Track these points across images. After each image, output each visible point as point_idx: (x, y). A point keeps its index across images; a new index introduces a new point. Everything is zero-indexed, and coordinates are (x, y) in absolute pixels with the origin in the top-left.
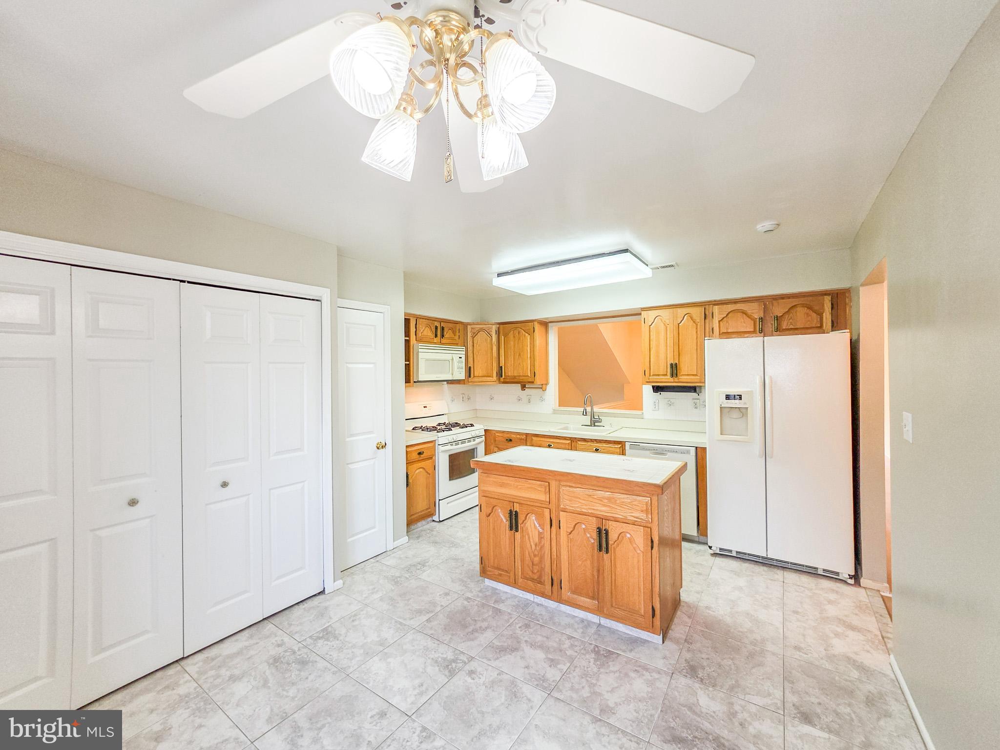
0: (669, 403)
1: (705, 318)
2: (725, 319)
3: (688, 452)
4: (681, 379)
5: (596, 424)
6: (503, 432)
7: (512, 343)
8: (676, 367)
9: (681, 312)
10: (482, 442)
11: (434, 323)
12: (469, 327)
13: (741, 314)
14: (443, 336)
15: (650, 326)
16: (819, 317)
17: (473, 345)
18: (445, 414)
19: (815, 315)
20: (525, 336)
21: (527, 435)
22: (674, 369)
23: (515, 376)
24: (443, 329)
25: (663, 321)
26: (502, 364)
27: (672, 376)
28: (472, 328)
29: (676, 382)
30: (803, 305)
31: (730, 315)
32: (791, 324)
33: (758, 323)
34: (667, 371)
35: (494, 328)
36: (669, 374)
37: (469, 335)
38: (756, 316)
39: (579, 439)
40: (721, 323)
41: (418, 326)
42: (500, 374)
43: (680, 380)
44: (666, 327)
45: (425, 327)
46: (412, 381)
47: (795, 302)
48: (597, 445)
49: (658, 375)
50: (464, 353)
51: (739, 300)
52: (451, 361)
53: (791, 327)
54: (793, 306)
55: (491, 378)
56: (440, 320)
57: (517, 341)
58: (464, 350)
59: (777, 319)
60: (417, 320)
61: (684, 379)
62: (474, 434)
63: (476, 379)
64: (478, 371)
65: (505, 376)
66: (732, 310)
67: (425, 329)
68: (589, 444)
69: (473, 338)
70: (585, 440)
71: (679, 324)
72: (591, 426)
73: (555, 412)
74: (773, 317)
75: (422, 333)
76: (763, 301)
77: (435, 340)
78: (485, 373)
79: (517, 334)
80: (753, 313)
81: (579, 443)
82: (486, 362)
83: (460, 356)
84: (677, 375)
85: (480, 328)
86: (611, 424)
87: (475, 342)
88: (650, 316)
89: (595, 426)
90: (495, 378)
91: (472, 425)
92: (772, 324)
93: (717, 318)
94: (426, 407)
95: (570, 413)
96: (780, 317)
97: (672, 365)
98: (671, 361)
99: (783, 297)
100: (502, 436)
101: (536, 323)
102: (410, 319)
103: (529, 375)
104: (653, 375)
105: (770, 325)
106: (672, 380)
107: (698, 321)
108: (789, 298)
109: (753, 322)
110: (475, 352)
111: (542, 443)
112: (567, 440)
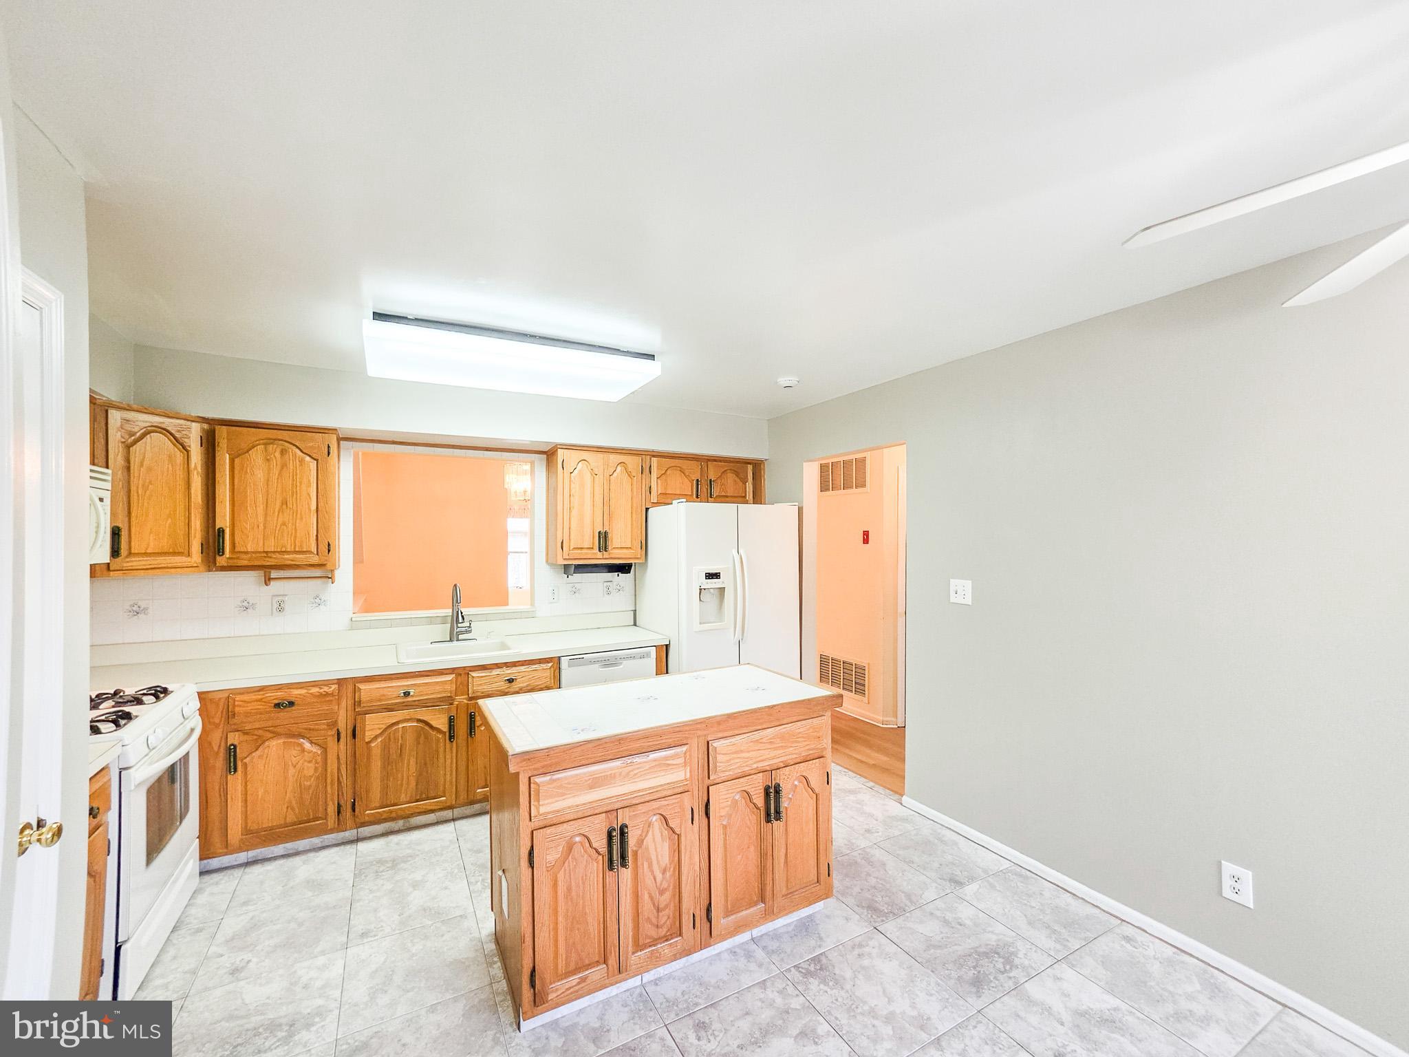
0: (574, 589)
1: (642, 473)
2: (663, 476)
3: (648, 655)
4: (612, 553)
5: (461, 637)
6: (262, 689)
8: (606, 537)
9: (614, 459)
12: (116, 417)
13: (678, 471)
15: (571, 473)
16: (744, 486)
19: (740, 483)
20: (302, 461)
21: (340, 682)
22: (603, 540)
23: (267, 552)
25: (589, 468)
26: (223, 520)
27: (600, 549)
28: (126, 420)
29: (606, 559)
30: (732, 472)
31: (668, 472)
32: (723, 490)
33: (695, 486)
34: (592, 543)
35: (196, 430)
36: (595, 547)
37: (115, 436)
38: (694, 477)
39: (472, 669)
40: (659, 480)
42: (215, 547)
43: (612, 556)
44: (594, 477)
48: (509, 671)
49: (583, 549)
50: (109, 486)
53: (723, 494)
54: (723, 471)
55: (185, 558)
57: (274, 472)
58: (109, 478)
59: (710, 485)
61: (617, 556)
63: (135, 562)
64: (142, 539)
65: (232, 551)
66: (672, 465)
68: (494, 672)
69: (126, 447)
70: (483, 668)
71: (610, 476)
72: (451, 640)
73: (353, 625)
74: (707, 481)
76: (699, 461)
78: (165, 544)
79: (275, 455)
80: (691, 472)
81: (474, 674)
82: (169, 516)
83: (98, 493)
85: (153, 422)
87: (135, 458)
88: (571, 458)
89: (458, 640)
90: (196, 556)
91: (166, 690)
92: (706, 489)
93: (655, 474)
95: (390, 623)
96: (713, 481)
97: (600, 534)
98: (599, 528)
99: (716, 459)
100: (260, 700)
101: (335, 437)
103: (312, 551)
104: (576, 549)
105: (704, 489)
106: (599, 555)
107: (634, 475)
108: (721, 461)
109: (691, 485)
110: (133, 488)
111: (385, 692)
112: (446, 674)
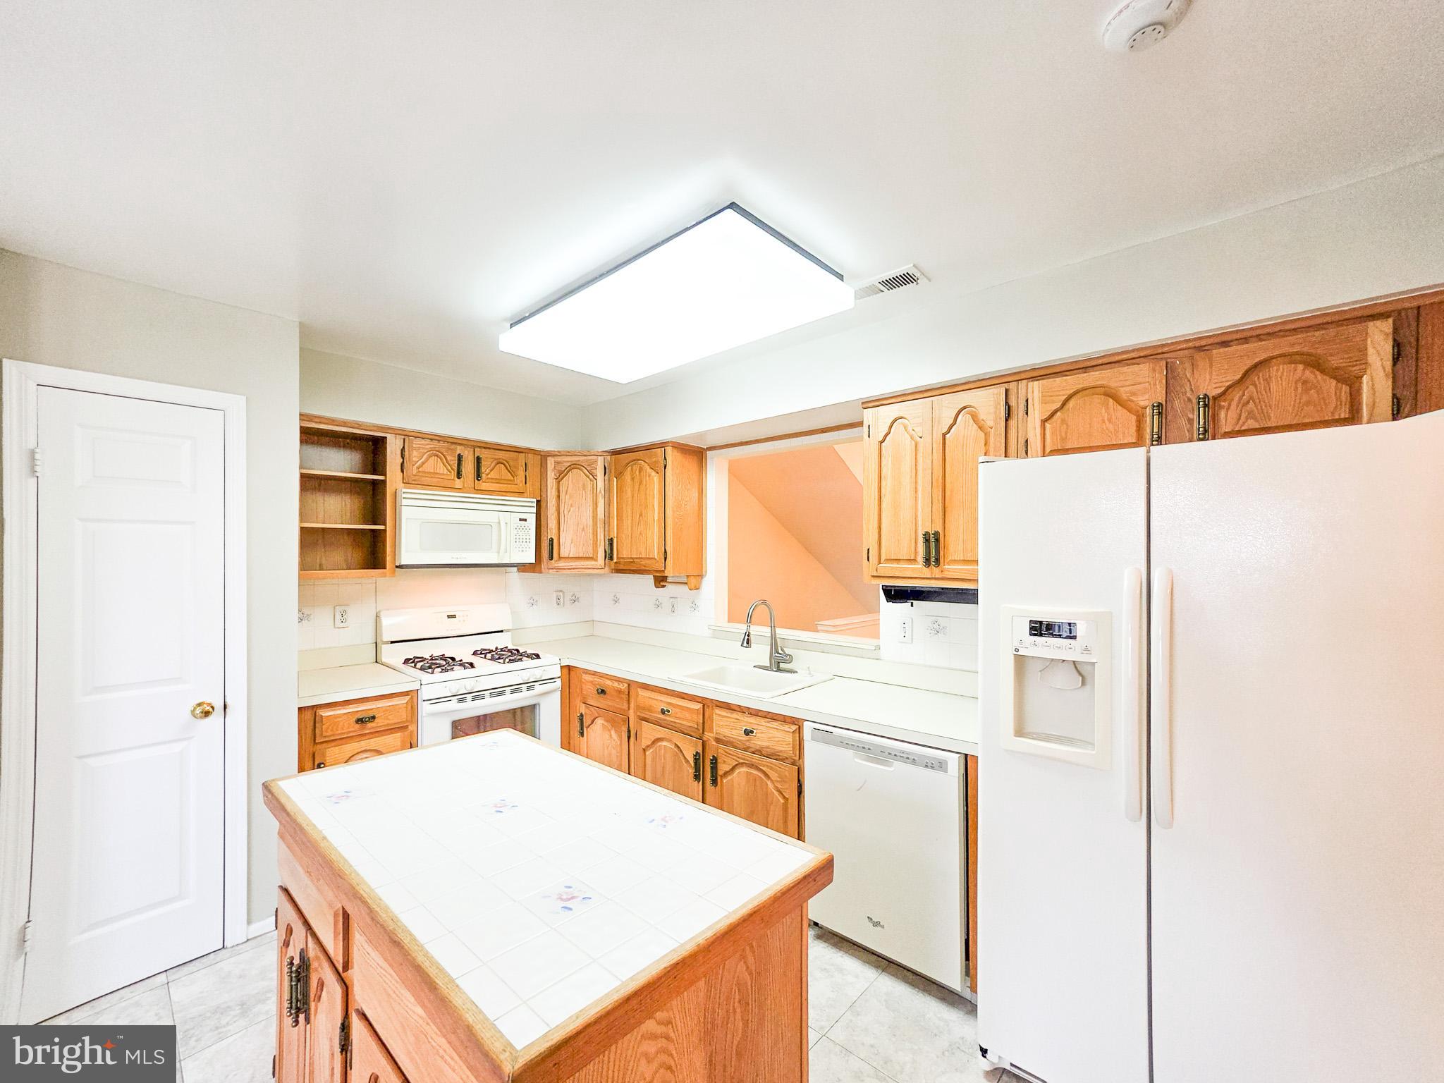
0: (936, 626)
1: (1008, 416)
2: (1059, 413)
3: (941, 766)
4: (945, 571)
6: (595, 674)
7: (629, 494)
8: (937, 540)
9: (952, 403)
10: (555, 690)
11: (455, 450)
12: (551, 461)
13: (1103, 397)
14: (478, 475)
15: (881, 442)
16: (1345, 389)
17: (559, 496)
18: (508, 630)
19: (1334, 382)
20: (650, 476)
21: (630, 684)
22: (933, 546)
23: (635, 559)
24: (478, 460)
25: (910, 428)
26: (613, 534)
27: (927, 561)
28: (557, 463)
29: (935, 579)
30: (1289, 358)
31: (1071, 404)
32: (1251, 415)
33: (1148, 419)
34: (916, 552)
35: (601, 461)
36: (921, 558)
37: (551, 475)
38: (1145, 401)
39: (718, 704)
40: (1047, 425)
41: (406, 453)
42: (609, 556)
43: (947, 575)
44: (917, 445)
45: (430, 456)
46: (389, 564)
47: (1260, 351)
48: (748, 720)
49: (898, 561)
50: (534, 510)
51: (1100, 362)
52: (495, 526)
53: (1251, 424)
54: (1256, 366)
55: (593, 563)
56: (472, 443)
57: (637, 487)
58: (535, 504)
59: (1206, 406)
60: (404, 440)
62: (538, 674)
63: (562, 564)
64: (567, 546)
65: (618, 558)
66: (1079, 387)
67: (427, 460)
68: (735, 715)
69: (558, 480)
70: (728, 707)
71: (944, 435)
72: (770, 667)
73: (716, 633)
74: (1195, 401)
75: (418, 468)
76: (1166, 359)
77: (458, 483)
78: (581, 551)
79: (637, 473)
80: (1134, 394)
81: (717, 711)
82: (583, 530)
83: (523, 516)
84: (937, 561)
85: (574, 463)
86: (809, 668)
87: (563, 489)
88: (878, 419)
89: (779, 670)
90: (600, 562)
91: (538, 656)
92: (1190, 421)
93: (1037, 412)
94: (454, 616)
96: (1215, 398)
97: (926, 535)
98: (925, 526)
99: (1224, 341)
100: (592, 682)
101: (669, 450)
102: (386, 437)
103: (656, 557)
104: (888, 560)
106: (926, 572)
107: (990, 423)
108: (1245, 340)
109: (1134, 418)
110: (561, 511)
111: (653, 703)
112: (697, 702)
